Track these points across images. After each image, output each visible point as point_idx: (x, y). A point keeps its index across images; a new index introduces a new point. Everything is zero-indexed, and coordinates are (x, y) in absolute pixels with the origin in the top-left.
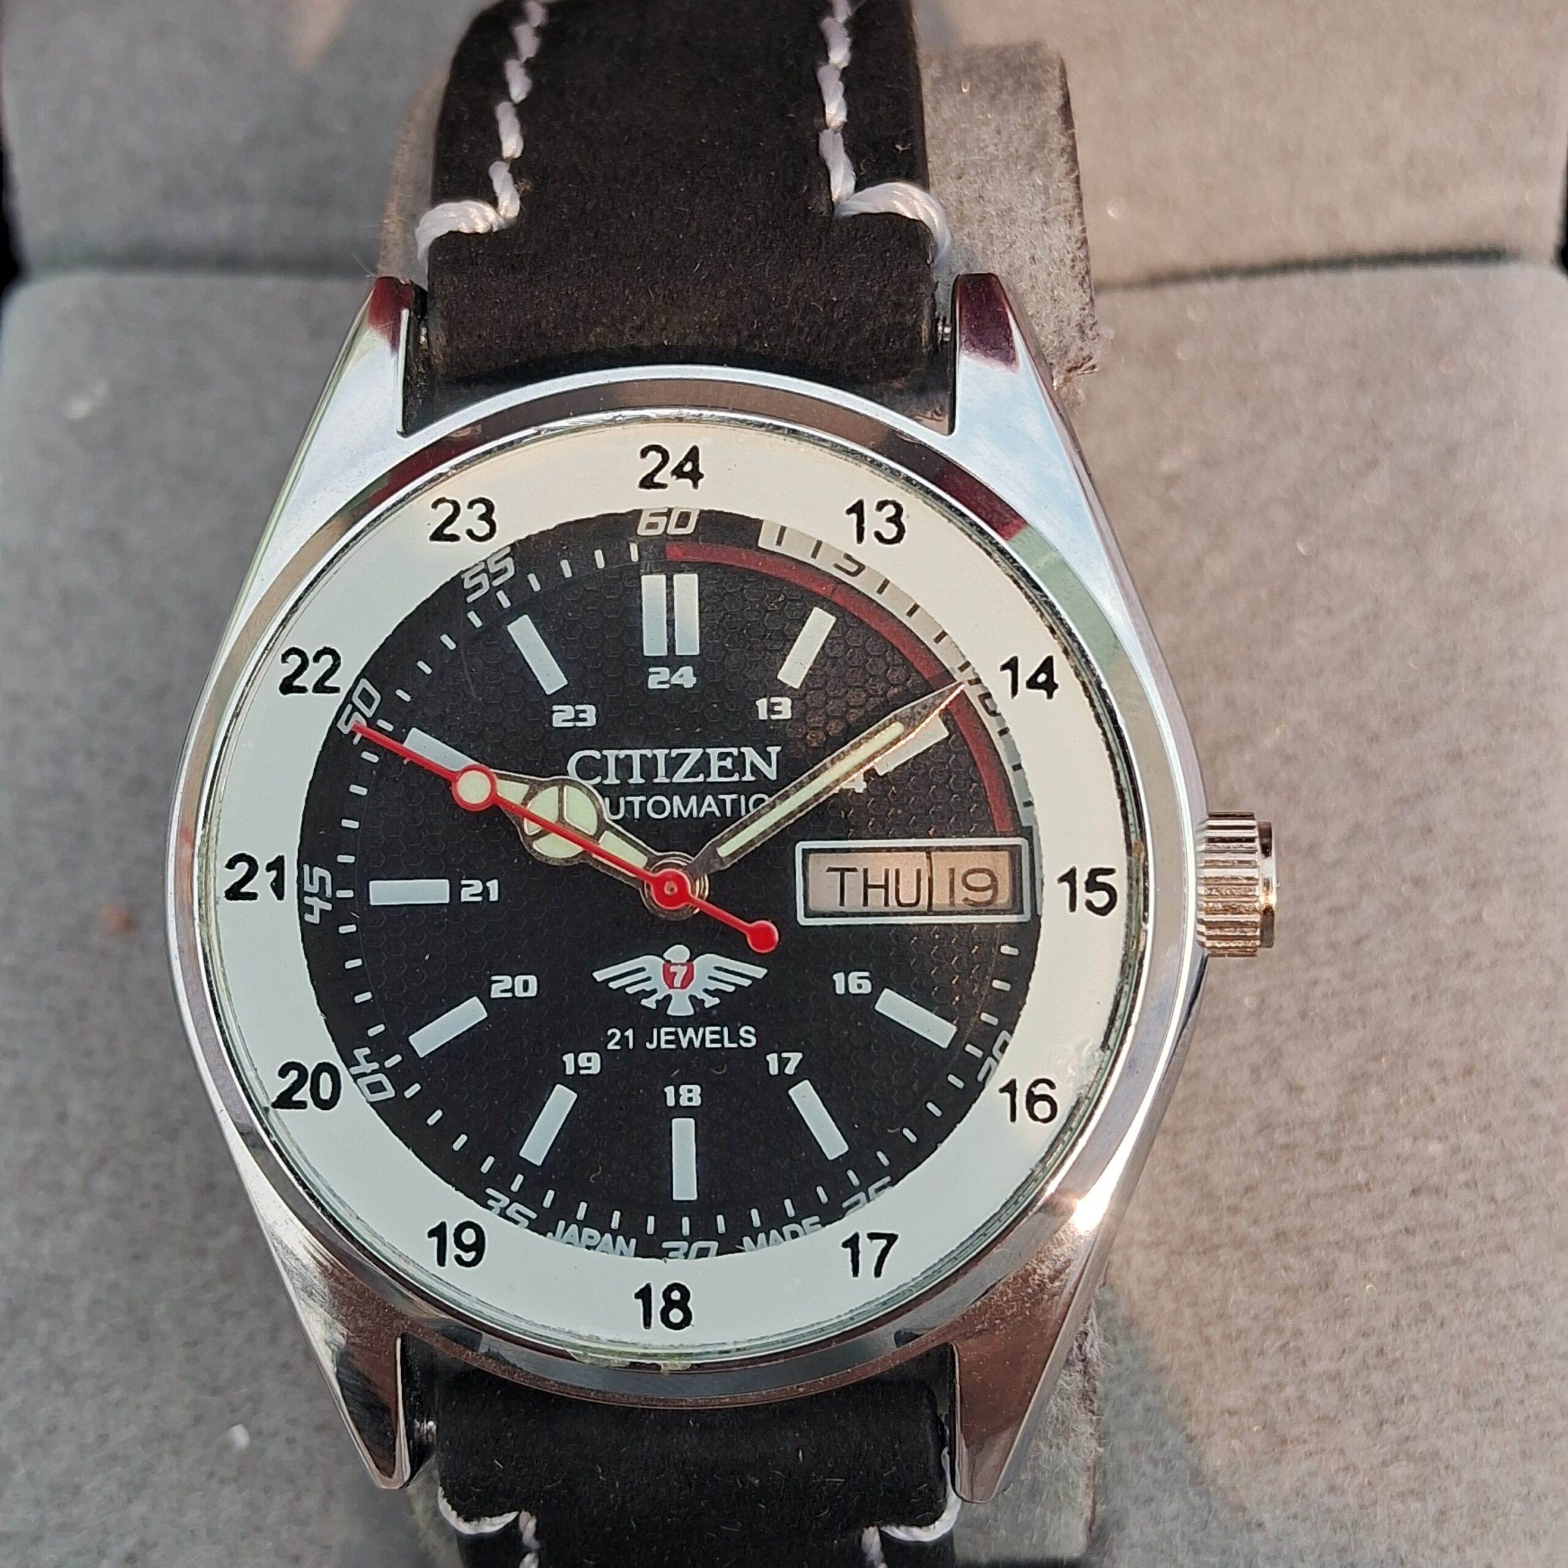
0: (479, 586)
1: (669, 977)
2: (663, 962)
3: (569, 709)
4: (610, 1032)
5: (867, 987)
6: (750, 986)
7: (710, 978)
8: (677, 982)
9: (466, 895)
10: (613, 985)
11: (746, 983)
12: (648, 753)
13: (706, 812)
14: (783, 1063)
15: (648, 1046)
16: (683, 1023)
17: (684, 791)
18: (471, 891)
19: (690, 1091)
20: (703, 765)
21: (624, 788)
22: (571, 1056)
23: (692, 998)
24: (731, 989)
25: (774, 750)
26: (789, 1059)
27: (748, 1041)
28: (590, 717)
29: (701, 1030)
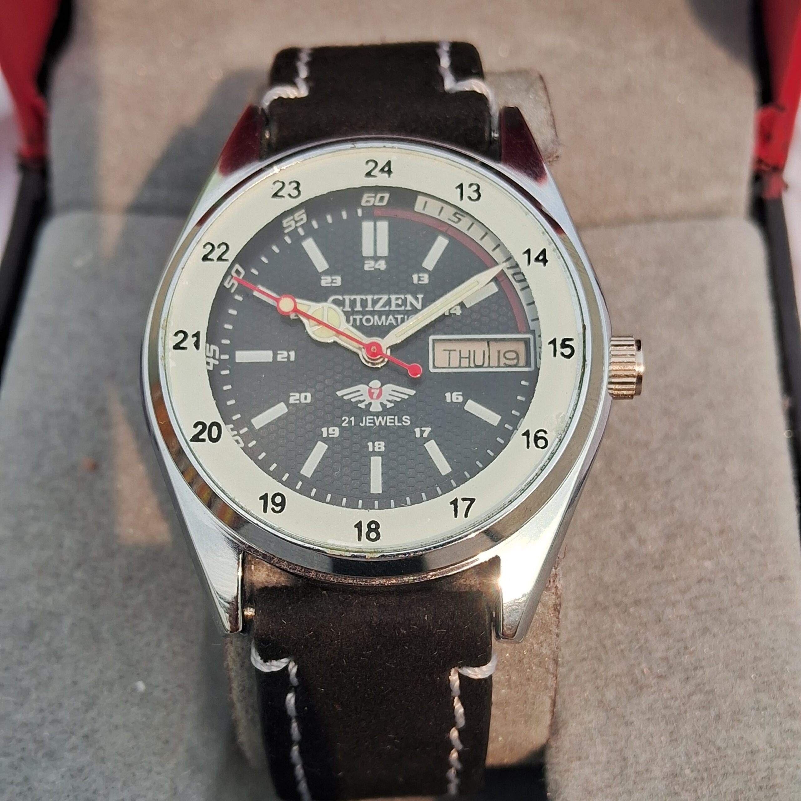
0: (290, 226)
1: (371, 395)
2: (368, 388)
3: (329, 278)
4: (343, 418)
5: (461, 399)
6: (408, 398)
7: (390, 395)
8: (375, 396)
9: (279, 358)
10: (345, 398)
11: (406, 397)
14: (422, 432)
15: (361, 424)
16: (377, 414)
17: (380, 313)
18: (282, 356)
19: (379, 444)
21: (354, 312)
22: (326, 429)
23: (381, 403)
24: (399, 400)
25: (420, 296)
26: (425, 431)
27: (406, 422)
28: (338, 281)
29: (385, 418)
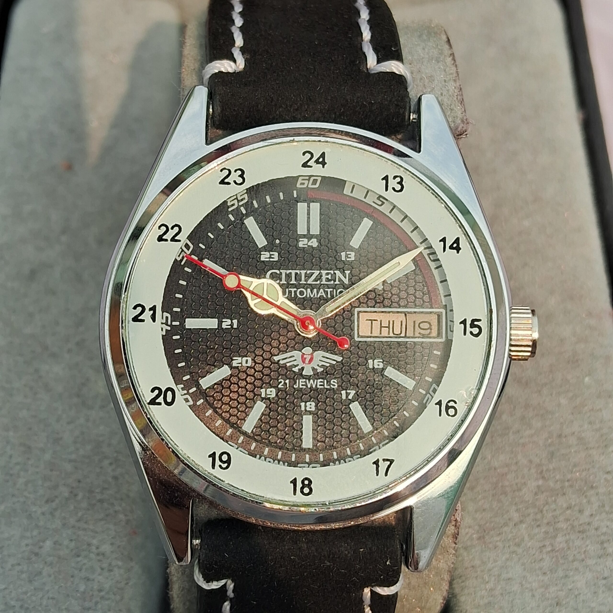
0: (233, 205)
1: (304, 360)
2: (301, 354)
3: (268, 253)
4: (279, 381)
5: (381, 366)
6: (335, 364)
7: (320, 360)
8: (307, 361)
9: (224, 326)
10: (281, 362)
11: (334, 363)
12: (298, 272)
13: (320, 296)
14: (347, 394)
15: (294, 386)
16: (309, 378)
17: (312, 287)
18: (226, 323)
19: (311, 405)
20: (319, 277)
21: (288, 285)
22: (264, 390)
23: (313, 368)
24: (328, 365)
25: (347, 272)
27: (334, 385)
28: (276, 257)
29: (316, 381)
